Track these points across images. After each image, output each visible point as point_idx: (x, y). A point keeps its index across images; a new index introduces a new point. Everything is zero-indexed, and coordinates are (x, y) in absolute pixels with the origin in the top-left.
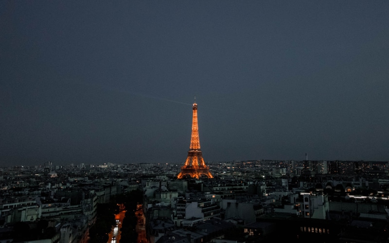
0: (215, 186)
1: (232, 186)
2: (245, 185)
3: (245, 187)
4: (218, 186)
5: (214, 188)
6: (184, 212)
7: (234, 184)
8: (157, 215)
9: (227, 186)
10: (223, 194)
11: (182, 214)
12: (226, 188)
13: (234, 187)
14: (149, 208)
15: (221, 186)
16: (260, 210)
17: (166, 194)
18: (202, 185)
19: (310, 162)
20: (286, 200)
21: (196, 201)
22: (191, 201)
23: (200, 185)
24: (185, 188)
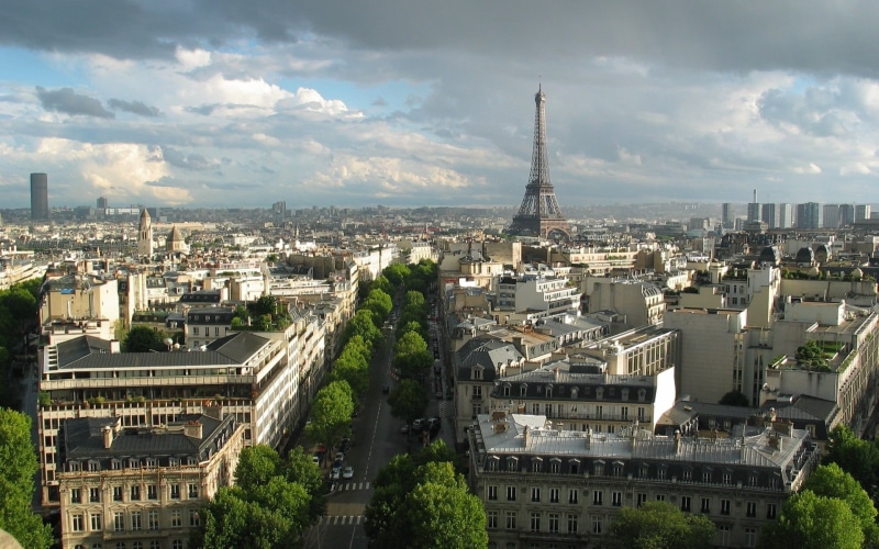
2: (631, 251)
4: (579, 253)
5: (571, 255)
16: (655, 297)
17: (480, 265)
18: (550, 249)
19: (761, 207)
20: (705, 279)
21: (535, 279)
22: (525, 280)
23: (544, 249)
24: (517, 256)
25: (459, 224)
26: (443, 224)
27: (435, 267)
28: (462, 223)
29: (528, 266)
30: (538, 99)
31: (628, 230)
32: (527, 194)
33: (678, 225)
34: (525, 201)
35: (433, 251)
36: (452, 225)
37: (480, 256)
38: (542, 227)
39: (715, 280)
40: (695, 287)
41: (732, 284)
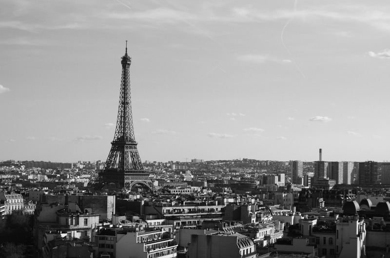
0: (165, 206)
1: (197, 205)
2: (219, 204)
3: (220, 208)
4: (171, 206)
5: (163, 208)
6: (112, 250)
7: (199, 202)
8: (66, 253)
9: (187, 204)
10: (179, 219)
11: (109, 253)
12: (186, 209)
13: (201, 208)
14: (50, 242)
15: (176, 205)
16: (249, 248)
17: (78, 217)
18: (143, 203)
19: (326, 165)
20: (297, 231)
21: (135, 231)
22: (125, 231)
23: (137, 202)
24: (111, 209)
25: (46, 178)
26: (30, 177)
27: (32, 218)
28: (49, 177)
29: (124, 218)
30: (125, 61)
31: (206, 184)
32: (112, 150)
33: (252, 181)
34: (111, 156)
35: (26, 203)
36: (39, 177)
37: (78, 208)
38: (126, 181)
39: (306, 231)
40: (290, 238)
41: (321, 236)
